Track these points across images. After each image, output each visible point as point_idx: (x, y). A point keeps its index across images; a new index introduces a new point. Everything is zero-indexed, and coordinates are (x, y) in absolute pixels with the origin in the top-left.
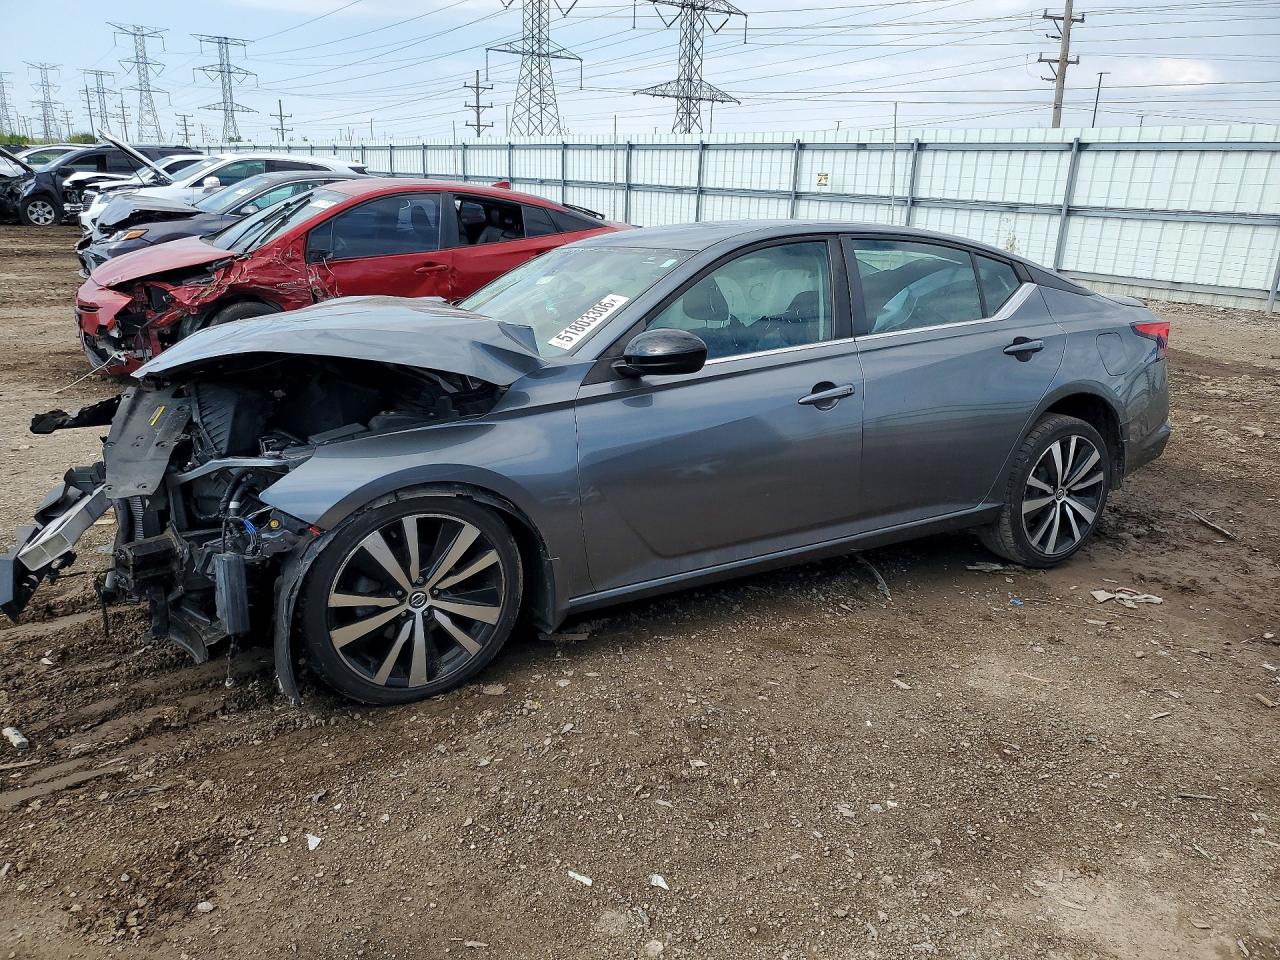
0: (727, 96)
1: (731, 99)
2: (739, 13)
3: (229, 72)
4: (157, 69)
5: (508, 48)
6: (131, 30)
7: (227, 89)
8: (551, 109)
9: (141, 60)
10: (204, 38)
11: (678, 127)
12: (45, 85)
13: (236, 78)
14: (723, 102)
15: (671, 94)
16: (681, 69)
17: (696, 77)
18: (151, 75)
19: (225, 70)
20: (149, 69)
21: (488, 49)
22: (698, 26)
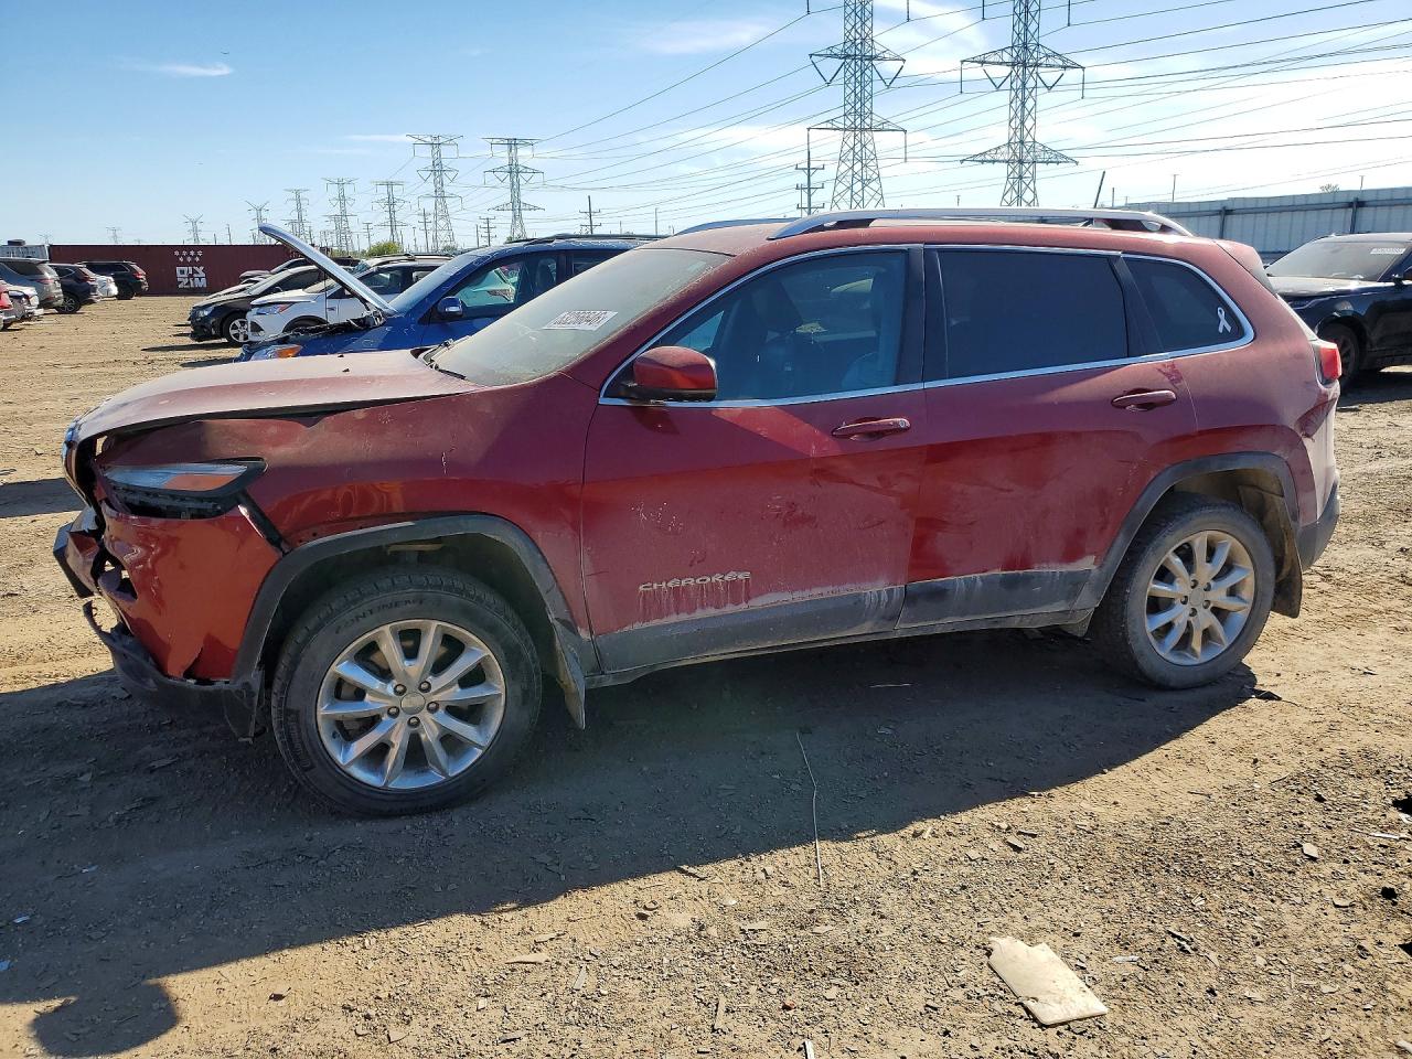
0: (1063, 156)
1: (1068, 160)
2: (1076, 66)
3: (518, 172)
4: (451, 175)
5: (829, 126)
6: (429, 140)
7: (515, 189)
8: (874, 185)
9: (437, 168)
10: (495, 141)
11: (1009, 194)
12: (342, 199)
13: (523, 177)
14: (1058, 163)
15: (1002, 158)
16: (1012, 132)
17: (1029, 139)
18: (446, 181)
19: (514, 170)
20: (444, 176)
21: (809, 129)
22: (1030, 83)
